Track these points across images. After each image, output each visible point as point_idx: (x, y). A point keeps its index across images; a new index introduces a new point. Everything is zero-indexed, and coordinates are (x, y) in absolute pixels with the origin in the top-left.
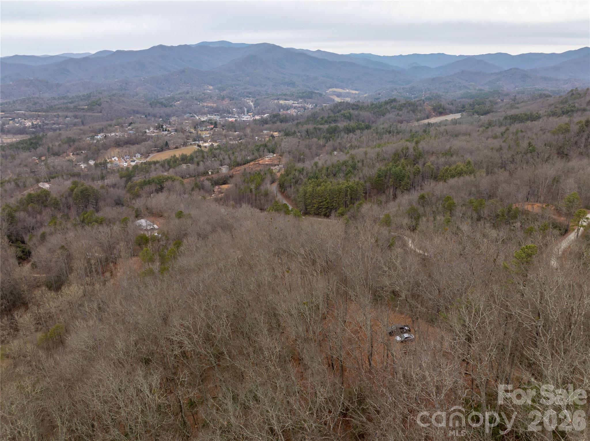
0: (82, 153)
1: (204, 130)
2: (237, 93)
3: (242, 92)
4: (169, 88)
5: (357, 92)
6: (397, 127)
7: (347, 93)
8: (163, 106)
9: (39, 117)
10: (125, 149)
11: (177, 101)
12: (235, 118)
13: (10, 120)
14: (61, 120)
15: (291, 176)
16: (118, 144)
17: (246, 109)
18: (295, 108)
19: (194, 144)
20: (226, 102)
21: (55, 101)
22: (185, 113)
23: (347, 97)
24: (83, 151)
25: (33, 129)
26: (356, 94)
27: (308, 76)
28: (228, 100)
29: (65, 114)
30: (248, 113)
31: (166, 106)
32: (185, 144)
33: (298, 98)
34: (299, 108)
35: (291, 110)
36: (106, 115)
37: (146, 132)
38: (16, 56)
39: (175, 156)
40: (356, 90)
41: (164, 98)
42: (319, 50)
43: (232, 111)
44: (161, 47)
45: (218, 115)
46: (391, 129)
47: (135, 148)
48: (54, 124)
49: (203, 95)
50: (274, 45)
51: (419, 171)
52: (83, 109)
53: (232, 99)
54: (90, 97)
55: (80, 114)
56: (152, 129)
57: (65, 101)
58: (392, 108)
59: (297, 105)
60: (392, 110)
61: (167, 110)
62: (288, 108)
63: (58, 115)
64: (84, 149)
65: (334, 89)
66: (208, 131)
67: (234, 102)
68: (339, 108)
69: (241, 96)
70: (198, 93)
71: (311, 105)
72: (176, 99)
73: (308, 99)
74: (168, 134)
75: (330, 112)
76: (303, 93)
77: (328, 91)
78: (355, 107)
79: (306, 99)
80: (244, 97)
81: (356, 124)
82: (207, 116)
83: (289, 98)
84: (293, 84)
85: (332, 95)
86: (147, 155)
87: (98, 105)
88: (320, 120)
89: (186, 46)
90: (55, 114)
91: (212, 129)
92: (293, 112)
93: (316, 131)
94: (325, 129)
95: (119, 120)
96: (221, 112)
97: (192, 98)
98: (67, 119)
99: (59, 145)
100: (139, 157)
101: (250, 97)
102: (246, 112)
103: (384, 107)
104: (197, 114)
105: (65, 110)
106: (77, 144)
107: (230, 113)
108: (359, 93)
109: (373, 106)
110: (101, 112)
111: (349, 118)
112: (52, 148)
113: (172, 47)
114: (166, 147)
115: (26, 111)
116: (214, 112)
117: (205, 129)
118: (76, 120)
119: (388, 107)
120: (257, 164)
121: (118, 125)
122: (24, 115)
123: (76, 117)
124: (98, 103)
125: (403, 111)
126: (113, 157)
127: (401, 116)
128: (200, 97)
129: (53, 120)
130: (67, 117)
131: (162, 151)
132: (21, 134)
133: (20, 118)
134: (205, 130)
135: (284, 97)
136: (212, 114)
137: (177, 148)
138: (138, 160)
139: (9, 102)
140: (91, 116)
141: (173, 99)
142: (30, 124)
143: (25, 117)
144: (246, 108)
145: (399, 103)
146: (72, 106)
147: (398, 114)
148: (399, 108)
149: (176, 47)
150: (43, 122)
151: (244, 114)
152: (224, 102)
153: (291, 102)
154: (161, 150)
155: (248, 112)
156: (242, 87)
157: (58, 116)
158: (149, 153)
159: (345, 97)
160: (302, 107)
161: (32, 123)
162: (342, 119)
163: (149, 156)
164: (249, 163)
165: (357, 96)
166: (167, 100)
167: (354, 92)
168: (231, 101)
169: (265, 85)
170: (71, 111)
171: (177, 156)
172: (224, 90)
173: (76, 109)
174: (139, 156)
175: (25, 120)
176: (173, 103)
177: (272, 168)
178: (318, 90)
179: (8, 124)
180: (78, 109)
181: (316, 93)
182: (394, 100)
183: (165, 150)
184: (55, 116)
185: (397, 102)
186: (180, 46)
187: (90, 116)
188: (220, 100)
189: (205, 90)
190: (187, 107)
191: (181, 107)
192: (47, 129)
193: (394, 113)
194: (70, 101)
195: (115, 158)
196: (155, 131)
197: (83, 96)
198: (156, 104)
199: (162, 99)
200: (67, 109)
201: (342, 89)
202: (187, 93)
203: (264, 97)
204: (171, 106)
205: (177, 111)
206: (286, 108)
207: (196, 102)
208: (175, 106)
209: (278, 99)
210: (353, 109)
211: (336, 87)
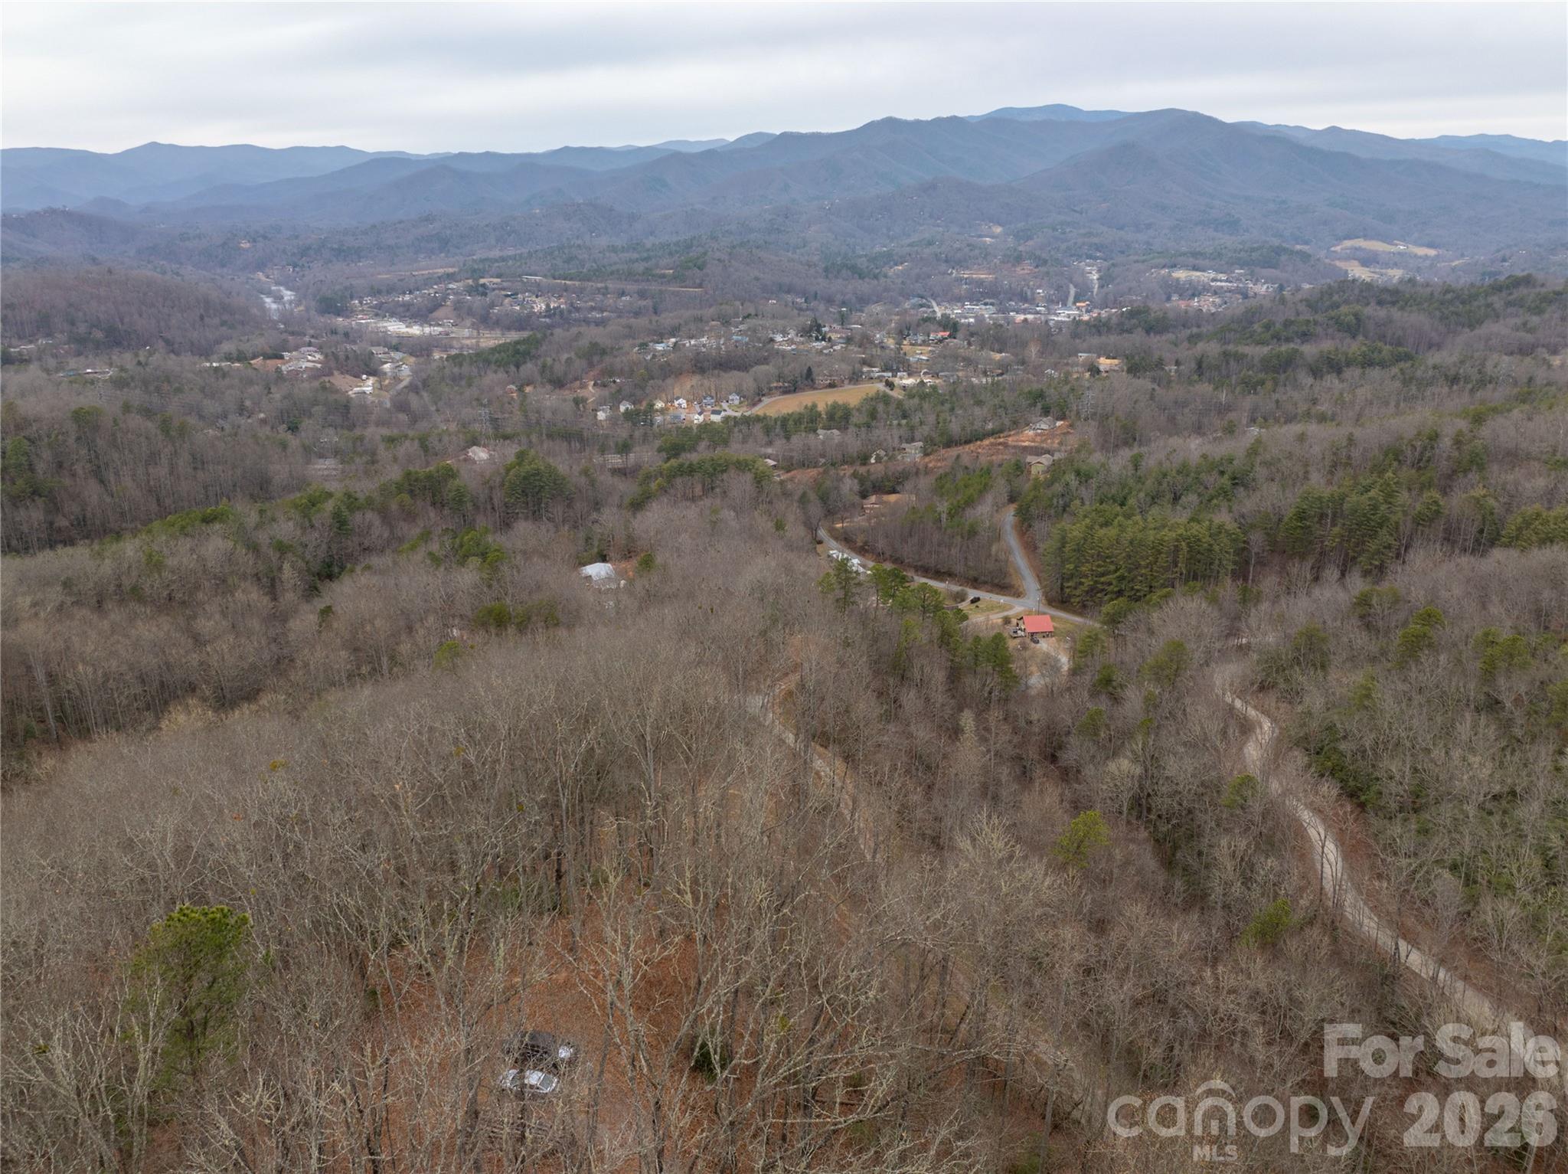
0: (614, 382)
1: (919, 342)
2: (1063, 246)
3: (1076, 243)
4: (889, 229)
5: (1432, 252)
6: (1483, 365)
7: (1399, 253)
8: (856, 276)
9: (566, 290)
10: (710, 382)
11: (896, 265)
12: (1038, 313)
13: (508, 296)
14: (610, 300)
15: (1058, 488)
16: (701, 365)
17: (1073, 291)
18: (1215, 293)
19: (879, 377)
20: (1025, 269)
21: (613, 255)
22: (907, 297)
23: (1396, 265)
24: (619, 377)
25: (547, 320)
26: (1426, 257)
27: (1284, 202)
28: (1031, 265)
29: (620, 286)
30: (1074, 303)
31: (861, 277)
32: (855, 378)
33: (1233, 264)
34: (1228, 294)
35: (1202, 298)
36: (711, 292)
37: (772, 340)
38: (566, 149)
39: (814, 406)
40: (1430, 246)
41: (866, 256)
42: (1334, 128)
43: (1033, 293)
44: (891, 123)
45: (992, 304)
46: (1461, 371)
47: (732, 378)
48: (593, 309)
49: (967, 250)
50: (1196, 114)
51: (1438, 512)
52: (664, 276)
53: (1040, 262)
54: (691, 247)
55: (654, 287)
56: (792, 334)
57: (635, 256)
58: (1509, 304)
59: (1223, 284)
60: (1509, 310)
61: (865, 287)
62: (1194, 291)
63: (606, 288)
64: (621, 374)
65: (1360, 243)
66: (929, 345)
67: (1043, 269)
68: (1336, 298)
69: (1071, 256)
70: (957, 245)
71: (1265, 286)
72: (896, 258)
73: (1264, 267)
74: (825, 348)
75: (1302, 307)
76: (1253, 250)
77: (1338, 248)
78: (1387, 297)
79: (1257, 270)
80: (1079, 258)
81: (1364, 348)
82: (964, 305)
83: (1207, 262)
84: (1232, 225)
85: (1348, 258)
86: (757, 399)
87: (699, 268)
88: (1259, 330)
89: (954, 120)
90: (599, 285)
91: (941, 341)
92: (1207, 304)
93: (1228, 363)
94: (1256, 361)
95: (723, 307)
96: (1002, 296)
97: (937, 257)
98: (624, 298)
99: (569, 361)
100: (737, 402)
101: (1096, 258)
102: (1071, 299)
103: (1481, 301)
104: (939, 299)
105: (623, 277)
106: (608, 359)
107: (1025, 300)
108: (1437, 256)
109: (1449, 296)
110: (700, 286)
111: (1353, 328)
112: (552, 367)
113: (918, 122)
114: (806, 380)
115: (545, 276)
116: (985, 295)
117: (924, 341)
118: (642, 303)
119: (1497, 301)
120: (1000, 444)
121: (718, 319)
122: (538, 284)
123: (642, 295)
124: (700, 262)
125: (1546, 316)
126: (678, 399)
127: (1531, 331)
128: (959, 255)
129: (593, 300)
130: (623, 294)
131: (795, 391)
132: (521, 328)
133: (529, 291)
134: (924, 343)
135: (1191, 259)
136: (979, 300)
137: (832, 386)
138: (733, 408)
139: (521, 255)
140: (676, 294)
141: (890, 259)
142: (544, 307)
143: (539, 291)
144: (1075, 287)
145: (1538, 290)
146: (640, 267)
147: (1525, 324)
148: (1533, 305)
149: (927, 122)
150: (572, 304)
151: (1065, 305)
152: (1018, 269)
153: (1204, 277)
154: (793, 388)
155: (1077, 300)
156: (1082, 231)
157: (605, 292)
158: (763, 395)
159: (1387, 265)
160: (1238, 291)
161: (548, 306)
162: (1330, 331)
163: (760, 401)
164: (981, 440)
165: (1428, 263)
166: (872, 259)
167: (1421, 251)
168: (1037, 267)
169: (1149, 226)
170: (637, 281)
171: (821, 407)
172: (1030, 238)
173: (648, 275)
174: (735, 399)
175: (537, 297)
176: (885, 269)
177: (1030, 459)
178: (1306, 243)
179: (502, 305)
180: (653, 276)
181: (1292, 252)
182: (1527, 281)
183: (803, 390)
184: (599, 289)
185: (1534, 286)
186: (938, 121)
187: (673, 293)
188: (1010, 265)
189: (980, 236)
190: (918, 278)
191: (900, 280)
192: (575, 320)
193: (1513, 321)
194: (645, 255)
195: (681, 401)
196: (798, 339)
197: (675, 245)
198: (839, 272)
199: (860, 257)
200: (630, 276)
201: (1384, 242)
202: (930, 243)
203: (1136, 258)
204: (876, 277)
205: (887, 290)
206: (1190, 292)
207: (943, 267)
208: (886, 276)
209: (1174, 266)
210: (1380, 303)
211: (1366, 237)
